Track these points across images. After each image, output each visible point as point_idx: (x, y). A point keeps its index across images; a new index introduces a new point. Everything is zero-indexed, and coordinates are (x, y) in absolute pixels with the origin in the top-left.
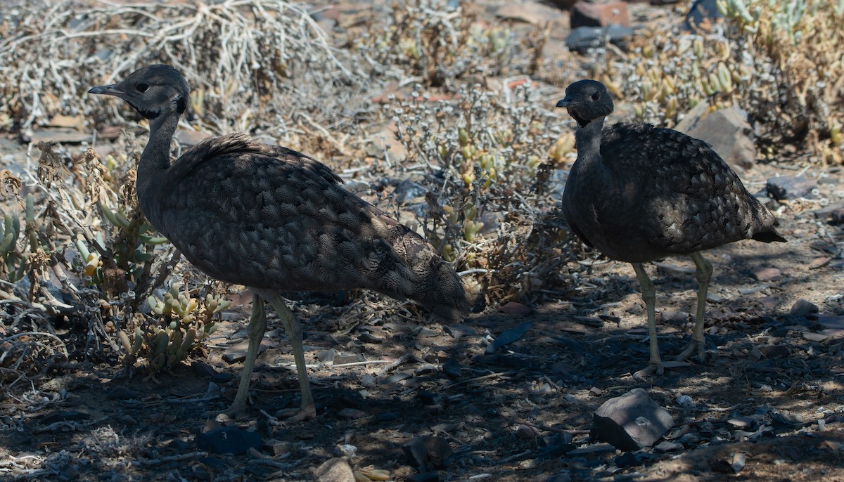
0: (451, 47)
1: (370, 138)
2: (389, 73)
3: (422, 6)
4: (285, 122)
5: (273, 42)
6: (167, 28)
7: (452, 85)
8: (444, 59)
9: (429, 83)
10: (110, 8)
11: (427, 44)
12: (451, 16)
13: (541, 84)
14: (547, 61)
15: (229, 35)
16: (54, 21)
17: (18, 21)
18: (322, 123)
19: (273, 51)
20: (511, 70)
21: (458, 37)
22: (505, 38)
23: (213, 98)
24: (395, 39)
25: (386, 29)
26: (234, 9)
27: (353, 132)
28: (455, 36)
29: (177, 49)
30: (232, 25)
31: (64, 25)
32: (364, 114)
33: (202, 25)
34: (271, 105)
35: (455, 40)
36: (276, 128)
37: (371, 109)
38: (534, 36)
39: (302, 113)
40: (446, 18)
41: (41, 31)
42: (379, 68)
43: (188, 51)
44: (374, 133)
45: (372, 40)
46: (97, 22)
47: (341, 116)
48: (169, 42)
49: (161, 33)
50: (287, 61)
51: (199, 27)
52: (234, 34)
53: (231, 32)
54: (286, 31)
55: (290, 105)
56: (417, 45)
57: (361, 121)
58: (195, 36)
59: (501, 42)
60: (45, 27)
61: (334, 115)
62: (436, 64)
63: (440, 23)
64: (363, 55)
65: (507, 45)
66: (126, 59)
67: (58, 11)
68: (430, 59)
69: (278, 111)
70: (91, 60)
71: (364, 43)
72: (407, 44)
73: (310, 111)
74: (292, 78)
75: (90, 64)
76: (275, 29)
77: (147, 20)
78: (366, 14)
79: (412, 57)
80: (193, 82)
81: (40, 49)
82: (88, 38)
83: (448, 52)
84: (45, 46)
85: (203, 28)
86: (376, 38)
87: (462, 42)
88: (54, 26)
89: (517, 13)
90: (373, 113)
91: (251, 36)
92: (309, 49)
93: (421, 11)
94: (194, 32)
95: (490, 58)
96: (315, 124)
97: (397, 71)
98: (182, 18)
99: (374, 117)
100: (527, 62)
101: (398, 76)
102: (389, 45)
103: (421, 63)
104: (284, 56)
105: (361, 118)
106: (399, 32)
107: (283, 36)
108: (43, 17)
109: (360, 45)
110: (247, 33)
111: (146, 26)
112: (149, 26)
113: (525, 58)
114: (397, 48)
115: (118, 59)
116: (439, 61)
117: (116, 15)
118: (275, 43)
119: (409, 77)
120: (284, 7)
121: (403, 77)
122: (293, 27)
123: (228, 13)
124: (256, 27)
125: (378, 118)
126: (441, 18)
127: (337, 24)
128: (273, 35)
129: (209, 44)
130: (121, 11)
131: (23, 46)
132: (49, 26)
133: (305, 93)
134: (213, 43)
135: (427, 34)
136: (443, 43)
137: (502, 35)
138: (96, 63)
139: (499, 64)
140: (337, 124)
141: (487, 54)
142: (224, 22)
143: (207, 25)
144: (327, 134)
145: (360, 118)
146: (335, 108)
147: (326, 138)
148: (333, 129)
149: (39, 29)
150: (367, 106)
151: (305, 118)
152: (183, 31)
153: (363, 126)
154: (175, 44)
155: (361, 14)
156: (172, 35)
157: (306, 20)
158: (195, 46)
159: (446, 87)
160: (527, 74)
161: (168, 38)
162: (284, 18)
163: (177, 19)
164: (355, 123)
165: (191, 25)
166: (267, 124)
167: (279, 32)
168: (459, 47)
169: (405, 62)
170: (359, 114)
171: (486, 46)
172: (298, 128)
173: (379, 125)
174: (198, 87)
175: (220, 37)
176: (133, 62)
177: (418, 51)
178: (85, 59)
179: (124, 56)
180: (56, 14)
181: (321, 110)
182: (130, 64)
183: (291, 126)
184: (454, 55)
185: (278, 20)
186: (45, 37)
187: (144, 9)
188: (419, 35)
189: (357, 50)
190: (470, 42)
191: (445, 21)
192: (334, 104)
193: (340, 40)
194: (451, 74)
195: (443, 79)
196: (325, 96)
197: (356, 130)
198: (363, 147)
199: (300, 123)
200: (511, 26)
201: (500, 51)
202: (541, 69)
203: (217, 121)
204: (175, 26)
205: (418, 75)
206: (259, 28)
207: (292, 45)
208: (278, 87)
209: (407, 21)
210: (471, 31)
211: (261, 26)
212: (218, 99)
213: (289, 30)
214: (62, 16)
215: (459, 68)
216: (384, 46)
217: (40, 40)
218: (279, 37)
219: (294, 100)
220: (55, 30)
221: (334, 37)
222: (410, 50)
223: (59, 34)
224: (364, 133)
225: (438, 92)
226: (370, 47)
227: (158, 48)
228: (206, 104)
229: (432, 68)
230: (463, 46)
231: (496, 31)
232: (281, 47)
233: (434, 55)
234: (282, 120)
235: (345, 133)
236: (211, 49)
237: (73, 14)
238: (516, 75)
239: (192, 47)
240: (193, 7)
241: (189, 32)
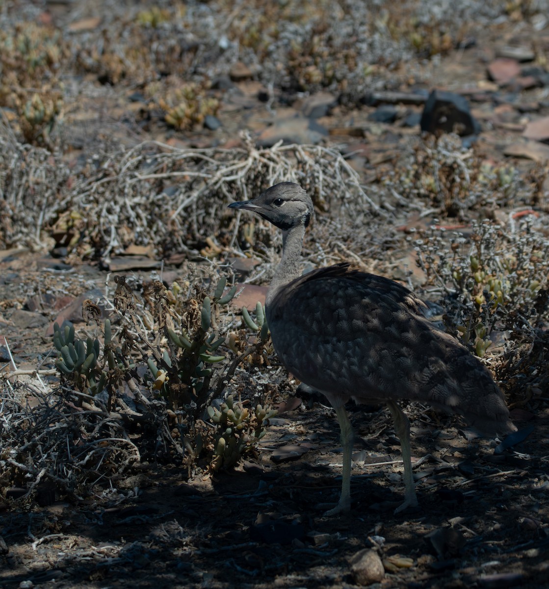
0: (464, 183)
1: (396, 263)
2: (412, 205)
3: (440, 149)
4: (323, 250)
5: (313, 182)
6: (224, 170)
7: (466, 216)
8: (459, 194)
9: (446, 214)
10: (175, 153)
11: (444, 180)
12: (464, 157)
13: (542, 214)
14: (546, 194)
15: (275, 176)
16: (129, 164)
17: (98, 163)
18: (355, 251)
19: (313, 189)
20: (516, 202)
21: (470, 174)
22: (511, 174)
23: (262, 230)
24: (417, 176)
25: (409, 167)
26: (280, 153)
27: (381, 257)
28: (468, 173)
29: (232, 188)
30: (278, 167)
31: (137, 167)
32: (391, 242)
33: (253, 167)
34: (311, 235)
35: (467, 177)
36: (316, 255)
37: (397, 237)
38: (536, 172)
39: (339, 243)
40: (460, 157)
41: (118, 173)
42: (403, 201)
43: (241, 190)
44: (399, 259)
45: (397, 177)
46: (164, 165)
47: (371, 244)
48: (225, 182)
49: (218, 174)
50: (325, 197)
51: (250, 169)
52: (280, 174)
53: (277, 173)
54: (324, 172)
55: (327, 234)
56: (435, 181)
57: (388, 249)
58: (247, 177)
59: (507, 178)
60: (120, 170)
61: (365, 243)
62: (452, 198)
63: (455, 162)
64: (389, 190)
65: (513, 181)
66: (189, 197)
67: (132, 156)
68: (447, 192)
69: (318, 240)
70: (160, 197)
71: (391, 180)
72: (427, 180)
73: (345, 240)
74: (328, 211)
75: (159, 200)
76: (314, 170)
77: (207, 162)
78: (392, 153)
79: (431, 191)
80: (245, 216)
81: (116, 189)
82: (156, 179)
83: (461, 187)
84: (121, 186)
85: (254, 170)
86: (400, 176)
87: (474, 178)
88: (128, 169)
89: (521, 151)
90: (399, 241)
91: (294, 176)
92: (343, 187)
93: (439, 152)
94: (246, 174)
95: (499, 192)
96: (348, 252)
97: (418, 203)
98: (236, 161)
99: (399, 245)
100: (529, 195)
101: (419, 207)
102: (411, 181)
103: (439, 197)
104: (322, 193)
105: (388, 245)
106: (420, 171)
107: (321, 176)
108: (119, 161)
109: (387, 182)
110: (291, 174)
111: (205, 168)
112: (208, 168)
113: (529, 191)
114: (419, 184)
115: (182, 197)
116: (454, 195)
117: (180, 160)
118: (315, 183)
119: (429, 209)
120: (322, 151)
121: (424, 209)
122: (329, 168)
123: (275, 157)
124: (298, 168)
125: (403, 246)
126: (455, 158)
127: (368, 161)
128: (313, 175)
129: (259, 184)
130: (185, 156)
131: (103, 185)
132: (124, 169)
133: (341, 225)
134: (262, 182)
135: (444, 172)
136: (458, 180)
137: (508, 172)
138: (163, 199)
139: (506, 197)
140: (367, 251)
141: (495, 188)
142: (271, 164)
143: (257, 167)
144: (359, 260)
145: (387, 246)
146: (365, 237)
147: (358, 263)
148: (364, 255)
149: (116, 171)
150: (393, 235)
151: (340, 247)
152: (237, 173)
153: (389, 252)
154: (231, 184)
155: (388, 153)
156: (228, 176)
157: (340, 162)
158: (247, 185)
159: (460, 217)
160: (529, 205)
161: (224, 179)
162: (322, 160)
163: (232, 162)
164: (383, 250)
165: (243, 167)
166: (308, 251)
167: (318, 172)
168: (471, 183)
169: (425, 196)
170: (386, 242)
171: (495, 182)
172: (335, 255)
173: (403, 251)
174: (249, 220)
175: (268, 178)
176: (195, 200)
177: (436, 186)
178: (154, 197)
179: (187, 194)
180: (130, 159)
181: (353, 240)
182: (192, 200)
183: (328, 253)
184: (468, 190)
185: (317, 162)
186: (121, 179)
187: (204, 154)
188: (437, 173)
189: (384, 186)
190: (481, 178)
191: (459, 161)
192: (364, 234)
193: (371, 176)
194: (465, 206)
195: (458, 210)
196: (357, 227)
197: (383, 255)
198: (389, 271)
199: (336, 251)
200: (515, 164)
201: (506, 186)
202: (542, 201)
203: (266, 250)
204: (230, 168)
205: (436, 207)
206: (301, 169)
207: (329, 184)
208: (317, 220)
209: (427, 161)
210: (482, 169)
211: (303, 168)
212: (266, 231)
213: (327, 171)
214: (135, 160)
215: (471, 201)
216: (408, 182)
217: (117, 181)
218: (318, 178)
219: (331, 231)
220: (129, 173)
221: (365, 173)
222: (429, 185)
223: (132, 177)
224: (390, 259)
225: (454, 222)
226: (395, 183)
227: (216, 187)
228: (257, 234)
229: (449, 202)
230: (475, 183)
231: (502, 170)
232: (320, 186)
233: (450, 190)
234: (320, 248)
235: (375, 259)
236: (260, 187)
237: (145, 159)
238: (520, 206)
239: (244, 187)
240: (245, 152)
241: (242, 174)
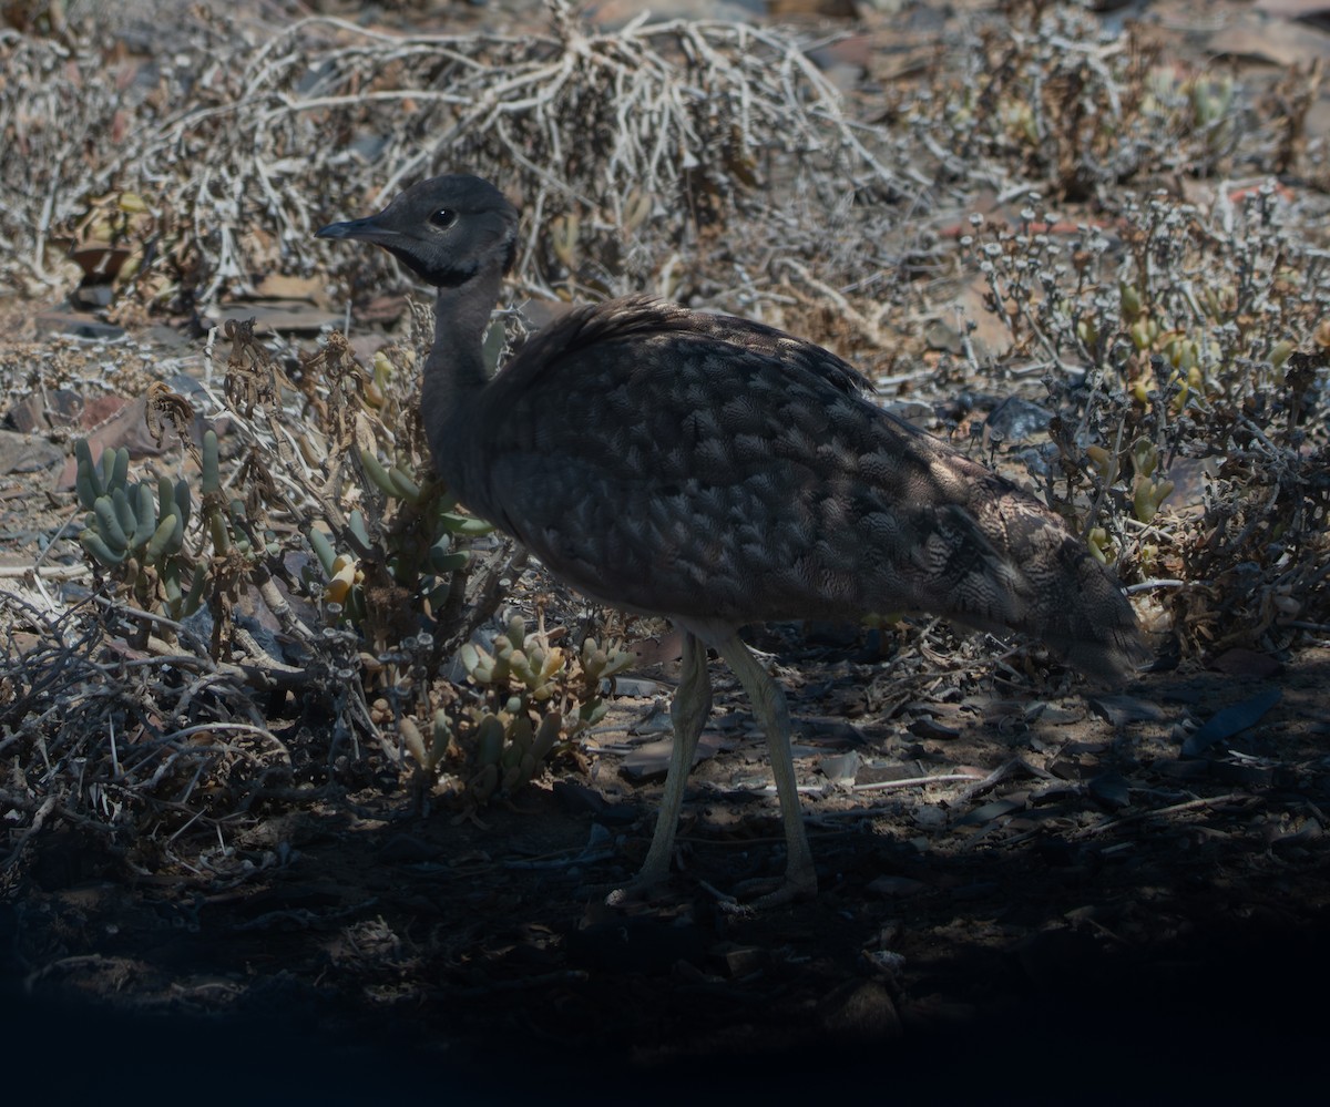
0: (1107, 117)
1: (937, 312)
2: (975, 175)
3: (1045, 31)
4: (753, 279)
5: (727, 110)
6: (502, 85)
7: (1111, 199)
8: (1093, 143)
9: (1061, 195)
10: (380, 47)
11: (1056, 112)
12: (1106, 51)
13: (1302, 193)
14: (1314, 144)
15: (632, 97)
16: (264, 75)
17: (189, 79)
18: (832, 282)
19: (726, 130)
20: (1237, 164)
21: (1121, 94)
22: (1223, 97)
23: (599, 231)
24: (988, 103)
25: (969, 81)
26: (642, 43)
27: (899, 298)
28: (1115, 93)
29: (523, 130)
30: (637, 76)
31: (284, 84)
32: (922, 260)
33: (575, 77)
34: (724, 244)
35: (1115, 102)
36: (733, 292)
37: (938, 249)
38: (1287, 91)
39: (790, 261)
40: (1096, 54)
41: (235, 97)
42: (954, 165)
43: (545, 134)
44: (943, 301)
45: (939, 103)
46: (353, 76)
47: (872, 266)
48: (504, 114)
49: (489, 95)
50: (757, 151)
51: (568, 82)
52: (642, 94)
53: (636, 92)
54: (754, 88)
55: (762, 242)
56: (1034, 114)
57: (916, 276)
58: (559, 101)
59: (1214, 104)
60: (244, 89)
61: (858, 264)
62: (1077, 155)
63: (1084, 65)
64: (918, 137)
65: (1228, 111)
66: (414, 153)
67: (273, 55)
68: (1064, 143)
69: (739, 258)
70: (344, 157)
71: (922, 112)
72: (1014, 113)
73: (806, 256)
74: (766, 187)
75: (340, 166)
76: (730, 83)
77: (460, 70)
78: (925, 53)
79: (1026, 140)
80: (556, 199)
81: (234, 136)
82: (336, 110)
83: (1100, 127)
84: (245, 128)
85: (578, 83)
86: (946, 102)
87: (1131, 105)
88: (263, 86)
89: (1250, 45)
90: (942, 258)
91: (678, 98)
92: (802, 124)
93: (1043, 41)
94: (558, 93)
95: (1193, 140)
96: (816, 284)
97: (993, 170)
98: (532, 64)
99: (943, 267)
100: (1270, 147)
101: (994, 180)
102: (974, 114)
103: (1043, 152)
104: (749, 139)
105: (915, 268)
106: (997, 87)
107: (747, 98)
108: (240, 70)
109: (914, 117)
110: (671, 93)
111: (456, 83)
112: (464, 82)
113: (1269, 139)
114: (992, 121)
115: (397, 153)
116: (1082, 147)
117: (392, 62)
118: (732, 114)
119: (1019, 183)
120: (748, 35)
121: (1005, 183)
122: (768, 78)
123: (630, 52)
124: (689, 79)
125: (952, 269)
126: (1085, 55)
127: (865, 75)
128: (725, 94)
129: (590, 119)
130: (404, 52)
131: (199, 131)
132: (252, 87)
133: (796, 217)
134: (599, 117)
135: (1057, 90)
136: (1091, 109)
137: (1217, 90)
138: (353, 162)
139: (1212, 151)
140: (864, 282)
141: (1185, 132)
142: (622, 70)
143: (586, 77)
144: (842, 302)
145: (913, 269)
146: (859, 248)
147: (841, 311)
148: (855, 293)
149: (232, 94)
150: (929, 243)
151: (796, 271)
152: (534, 92)
153: (919, 286)
154: (520, 120)
155: (917, 54)
156: (512, 100)
157: (794, 63)
158: (560, 122)
159: (1098, 201)
160: (1271, 172)
161: (501, 107)
162: (749, 59)
163: (521, 67)
164: (902, 280)
165: (553, 77)
166: (715, 285)
167: (739, 88)
168: (1125, 117)
169: (1010, 152)
170: (911, 261)
171: (1183, 114)
172: (781, 291)
173: (955, 283)
174: (566, 208)
175: (613, 103)
176: (430, 159)
177: (1036, 126)
178: (328, 156)
179: (409, 147)
180: (267, 62)
181: (829, 255)
182: (422, 161)
183: (765, 288)
184: (1115, 133)
185: (736, 63)
186: (244, 110)
187: (452, 46)
188: (1038, 92)
189: (906, 126)
190: (1148, 105)
191: (1094, 62)
192: (856, 241)
193: (872, 108)
194: (1108, 173)
195: (1091, 186)
196: (837, 225)
197: (904, 294)
198: (920, 330)
199: (785, 282)
200: (1236, 71)
201: (1213, 123)
202: (1302, 160)
203: (609, 281)
204: (517, 82)
205: (1038, 178)
206: (695, 82)
207: (766, 116)
208: (738, 206)
209: (1014, 64)
210: (1150, 80)
211: (700, 78)
212: (610, 233)
213: (760, 85)
214: (279, 67)
215: (1125, 161)
216: (964, 116)
217: (235, 117)
218: (738, 101)
219: (772, 233)
220: (267, 94)
221: (859, 103)
222: (1020, 125)
223: (275, 104)
224: (921, 302)
225: (1081, 213)
226: (933, 120)
227: (483, 128)
228: (585, 245)
229: (1068, 163)
230: (1133, 116)
231: (1203, 82)
232: (744, 122)
233: (1072, 135)
234: (746, 277)
235: (881, 302)
236: (594, 128)
237: (304, 60)
238: (1248, 175)
239: (553, 125)
240: (555, 41)
241: (546, 93)
